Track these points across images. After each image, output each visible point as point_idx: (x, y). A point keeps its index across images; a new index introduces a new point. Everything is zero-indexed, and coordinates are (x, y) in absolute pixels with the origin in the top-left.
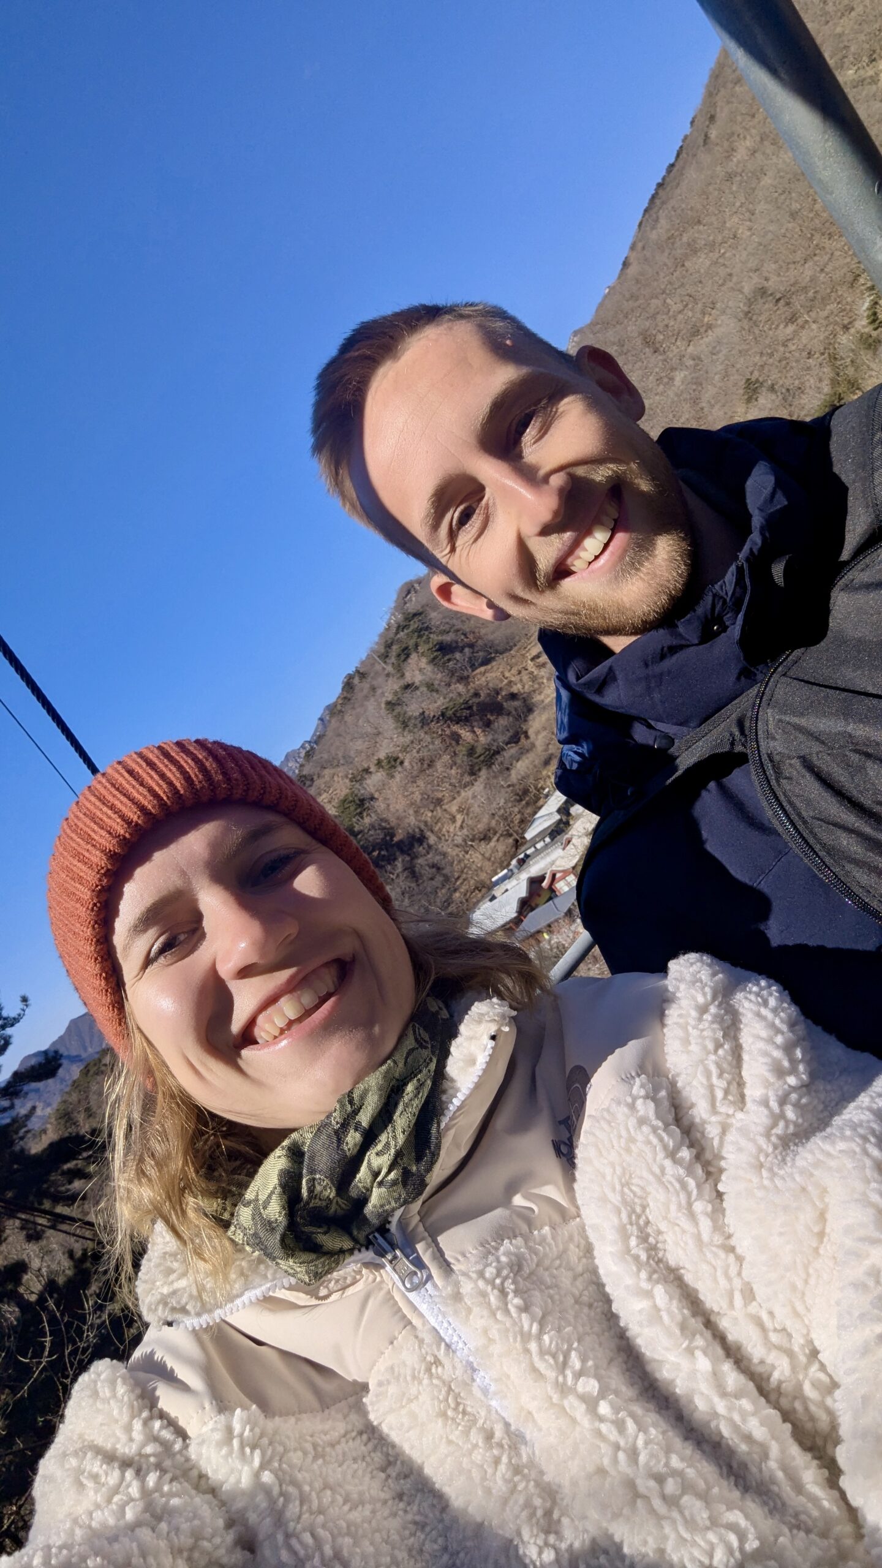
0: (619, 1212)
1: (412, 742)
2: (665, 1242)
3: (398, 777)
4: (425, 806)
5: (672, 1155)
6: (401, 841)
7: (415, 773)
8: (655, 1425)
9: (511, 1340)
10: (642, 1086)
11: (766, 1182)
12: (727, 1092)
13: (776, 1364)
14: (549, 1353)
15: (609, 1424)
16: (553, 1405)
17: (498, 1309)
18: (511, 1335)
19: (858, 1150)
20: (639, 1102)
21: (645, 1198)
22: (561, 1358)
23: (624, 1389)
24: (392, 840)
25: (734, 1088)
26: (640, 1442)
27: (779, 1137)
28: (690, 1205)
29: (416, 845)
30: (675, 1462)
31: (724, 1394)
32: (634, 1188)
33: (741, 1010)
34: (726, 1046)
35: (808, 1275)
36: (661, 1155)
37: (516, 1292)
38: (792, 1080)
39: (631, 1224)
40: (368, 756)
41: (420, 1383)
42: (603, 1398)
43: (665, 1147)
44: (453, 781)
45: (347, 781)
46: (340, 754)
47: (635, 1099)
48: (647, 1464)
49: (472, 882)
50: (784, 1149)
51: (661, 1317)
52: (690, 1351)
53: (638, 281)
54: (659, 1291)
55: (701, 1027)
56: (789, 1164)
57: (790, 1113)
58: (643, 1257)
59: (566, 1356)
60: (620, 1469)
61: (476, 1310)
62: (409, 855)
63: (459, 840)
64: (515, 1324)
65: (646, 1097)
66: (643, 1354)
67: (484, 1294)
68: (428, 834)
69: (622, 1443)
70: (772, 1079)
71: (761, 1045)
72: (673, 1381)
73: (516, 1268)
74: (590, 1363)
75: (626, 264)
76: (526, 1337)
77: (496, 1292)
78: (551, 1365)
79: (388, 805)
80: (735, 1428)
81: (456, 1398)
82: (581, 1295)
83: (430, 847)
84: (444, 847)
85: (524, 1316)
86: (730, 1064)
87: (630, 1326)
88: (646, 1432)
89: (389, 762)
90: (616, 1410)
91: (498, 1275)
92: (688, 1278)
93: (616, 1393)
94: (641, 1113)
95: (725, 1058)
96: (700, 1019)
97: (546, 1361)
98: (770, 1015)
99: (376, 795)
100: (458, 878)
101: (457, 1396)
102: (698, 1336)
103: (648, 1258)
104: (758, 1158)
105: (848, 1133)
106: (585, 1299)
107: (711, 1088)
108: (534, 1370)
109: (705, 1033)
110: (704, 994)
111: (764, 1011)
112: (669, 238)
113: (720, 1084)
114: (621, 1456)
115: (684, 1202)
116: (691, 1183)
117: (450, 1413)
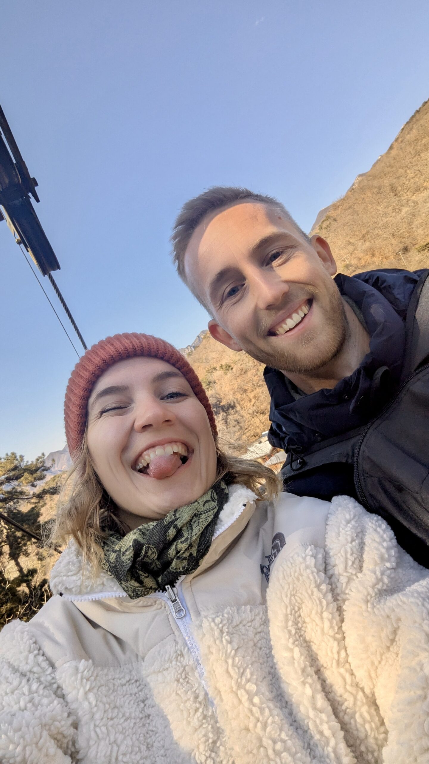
0: (287, 607)
1: (239, 360)
2: (306, 627)
3: (229, 375)
4: (238, 392)
5: (318, 586)
6: (224, 406)
7: (237, 375)
8: (278, 715)
9: (221, 655)
10: (311, 550)
11: (369, 609)
12: (353, 563)
13: (347, 699)
14: (236, 666)
15: (257, 708)
16: (232, 691)
17: (218, 638)
18: (221, 653)
19: (420, 603)
20: (308, 558)
21: (301, 604)
22: (242, 671)
23: (267, 693)
24: (219, 404)
25: (357, 562)
26: (269, 721)
27: (379, 590)
28: (322, 613)
29: (230, 409)
30: (283, 736)
31: (315, 708)
32: (296, 598)
33: (367, 526)
34: (357, 541)
35: (382, 659)
36: (313, 585)
37: (228, 633)
38: (388, 565)
39: (291, 614)
40: (217, 361)
41: (171, 662)
42: (257, 695)
43: (316, 582)
44: (254, 383)
45: (205, 371)
46: (204, 358)
47: (306, 556)
48: (270, 732)
49: (253, 432)
50: (380, 596)
51: (294, 663)
52: (304, 683)
53: (395, 159)
54: (297, 650)
55: (346, 529)
56: (382, 603)
57: (386, 580)
58: (293, 632)
59: (244, 670)
60: (256, 731)
61: (207, 636)
62: (226, 413)
63: (251, 411)
64: (224, 648)
65: (312, 556)
66: (281, 678)
67: (212, 629)
68: (237, 405)
69: (261, 719)
70: (378, 562)
71: (376, 545)
72: (292, 695)
73: (230, 621)
74: (255, 677)
75: (391, 148)
76: (227, 656)
77: (218, 630)
78: (236, 672)
79: (222, 387)
80: (316, 726)
81: (186, 675)
82: (257, 643)
83: (236, 411)
84: (243, 413)
85: (229, 645)
86: (357, 550)
87: (279, 663)
88: (273, 717)
89: (226, 367)
90: (262, 703)
91: (221, 623)
92: (314, 648)
93: (263, 694)
94: (308, 563)
95: (355, 546)
96: (346, 526)
97: (234, 670)
98: (381, 532)
99: (217, 382)
100: (246, 429)
101: (187, 674)
102: (309, 677)
103: (296, 633)
104: (367, 597)
105: (416, 595)
106: (259, 645)
107: (346, 559)
108: (227, 672)
109: (348, 533)
110: (350, 514)
111: (378, 529)
112: (415, 140)
113: (351, 558)
114: (259, 725)
115: (319, 611)
116: (324, 603)
117: (181, 680)
